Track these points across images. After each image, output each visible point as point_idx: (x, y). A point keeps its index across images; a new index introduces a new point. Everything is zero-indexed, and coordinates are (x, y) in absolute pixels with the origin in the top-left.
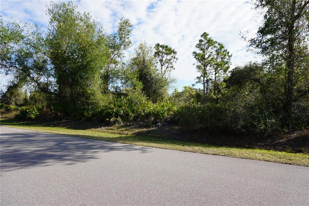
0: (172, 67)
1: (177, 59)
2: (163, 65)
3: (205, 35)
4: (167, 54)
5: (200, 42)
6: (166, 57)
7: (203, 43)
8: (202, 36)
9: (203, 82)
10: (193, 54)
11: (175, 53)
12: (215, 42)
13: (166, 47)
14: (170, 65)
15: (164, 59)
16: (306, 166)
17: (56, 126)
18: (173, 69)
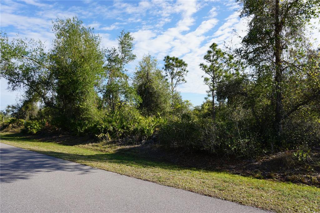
0: (183, 80)
1: (187, 72)
2: (173, 78)
3: (214, 46)
4: (177, 67)
5: (208, 53)
6: (176, 70)
7: (212, 54)
8: (211, 47)
9: (212, 96)
10: (200, 66)
11: (185, 65)
12: (224, 53)
13: (177, 59)
14: (181, 78)
15: (175, 71)
16: (224, 199)
17: (50, 142)
18: (185, 82)
